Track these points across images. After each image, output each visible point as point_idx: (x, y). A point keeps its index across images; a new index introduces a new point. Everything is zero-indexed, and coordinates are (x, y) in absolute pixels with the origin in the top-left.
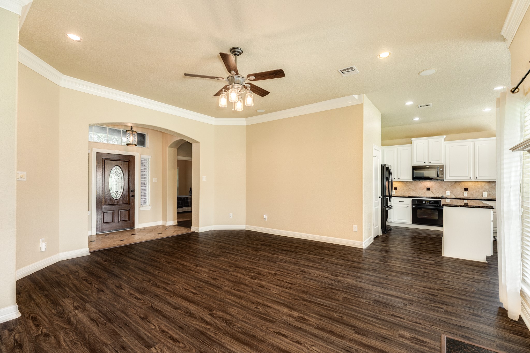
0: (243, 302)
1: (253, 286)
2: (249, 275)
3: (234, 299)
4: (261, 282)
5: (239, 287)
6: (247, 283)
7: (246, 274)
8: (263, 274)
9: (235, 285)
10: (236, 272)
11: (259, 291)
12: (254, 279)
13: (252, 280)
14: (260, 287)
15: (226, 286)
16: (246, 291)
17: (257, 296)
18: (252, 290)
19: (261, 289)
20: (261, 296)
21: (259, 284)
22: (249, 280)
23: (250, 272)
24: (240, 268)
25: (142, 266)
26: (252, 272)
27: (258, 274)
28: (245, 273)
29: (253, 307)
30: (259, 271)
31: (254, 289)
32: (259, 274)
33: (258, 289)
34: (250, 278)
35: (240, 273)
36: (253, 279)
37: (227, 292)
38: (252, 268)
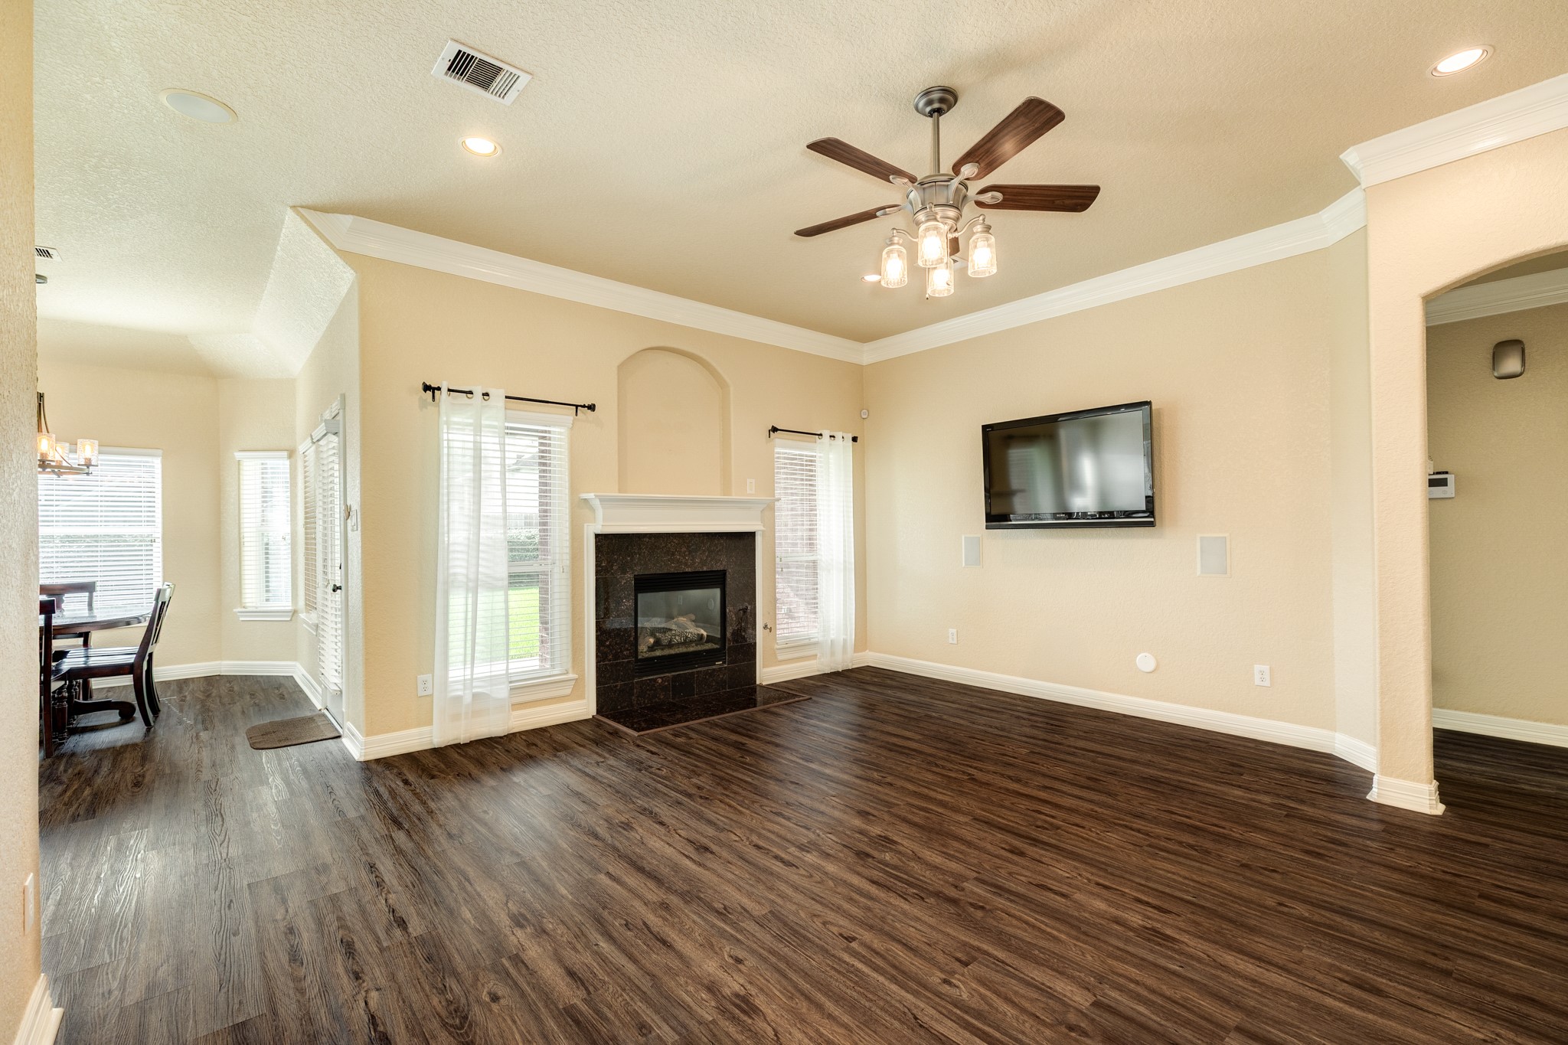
0: (911, 787)
1: (886, 817)
2: (900, 853)
3: (932, 794)
4: (864, 826)
5: (928, 818)
6: (906, 829)
7: (909, 859)
8: (850, 854)
9: (939, 823)
10: (952, 874)
11: (875, 805)
12: (885, 837)
13: (890, 835)
14: (868, 813)
15: (966, 823)
16: (908, 808)
17: (879, 796)
18: (891, 807)
19: (868, 809)
20: (871, 795)
21: (869, 822)
22: (898, 835)
23: (895, 868)
24: (938, 895)
25: (1460, 961)
26: (887, 865)
27: (868, 855)
28: (916, 867)
29: (889, 779)
30: (860, 869)
31: (886, 809)
32: (862, 855)
33: (875, 808)
34: (895, 842)
35: (935, 868)
36: (886, 839)
37: (957, 810)
38: (889, 889)
